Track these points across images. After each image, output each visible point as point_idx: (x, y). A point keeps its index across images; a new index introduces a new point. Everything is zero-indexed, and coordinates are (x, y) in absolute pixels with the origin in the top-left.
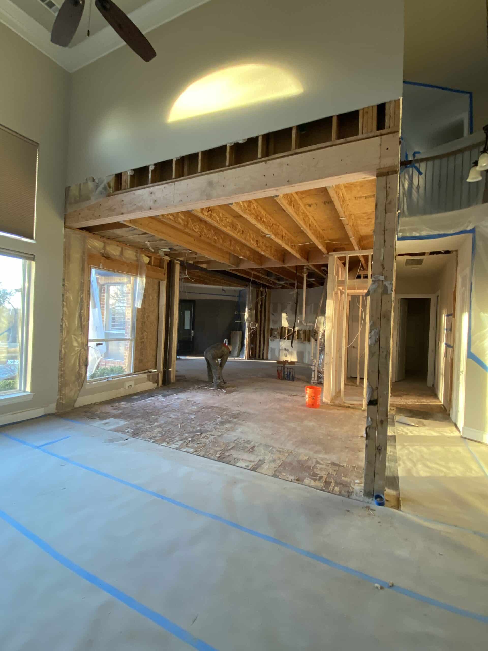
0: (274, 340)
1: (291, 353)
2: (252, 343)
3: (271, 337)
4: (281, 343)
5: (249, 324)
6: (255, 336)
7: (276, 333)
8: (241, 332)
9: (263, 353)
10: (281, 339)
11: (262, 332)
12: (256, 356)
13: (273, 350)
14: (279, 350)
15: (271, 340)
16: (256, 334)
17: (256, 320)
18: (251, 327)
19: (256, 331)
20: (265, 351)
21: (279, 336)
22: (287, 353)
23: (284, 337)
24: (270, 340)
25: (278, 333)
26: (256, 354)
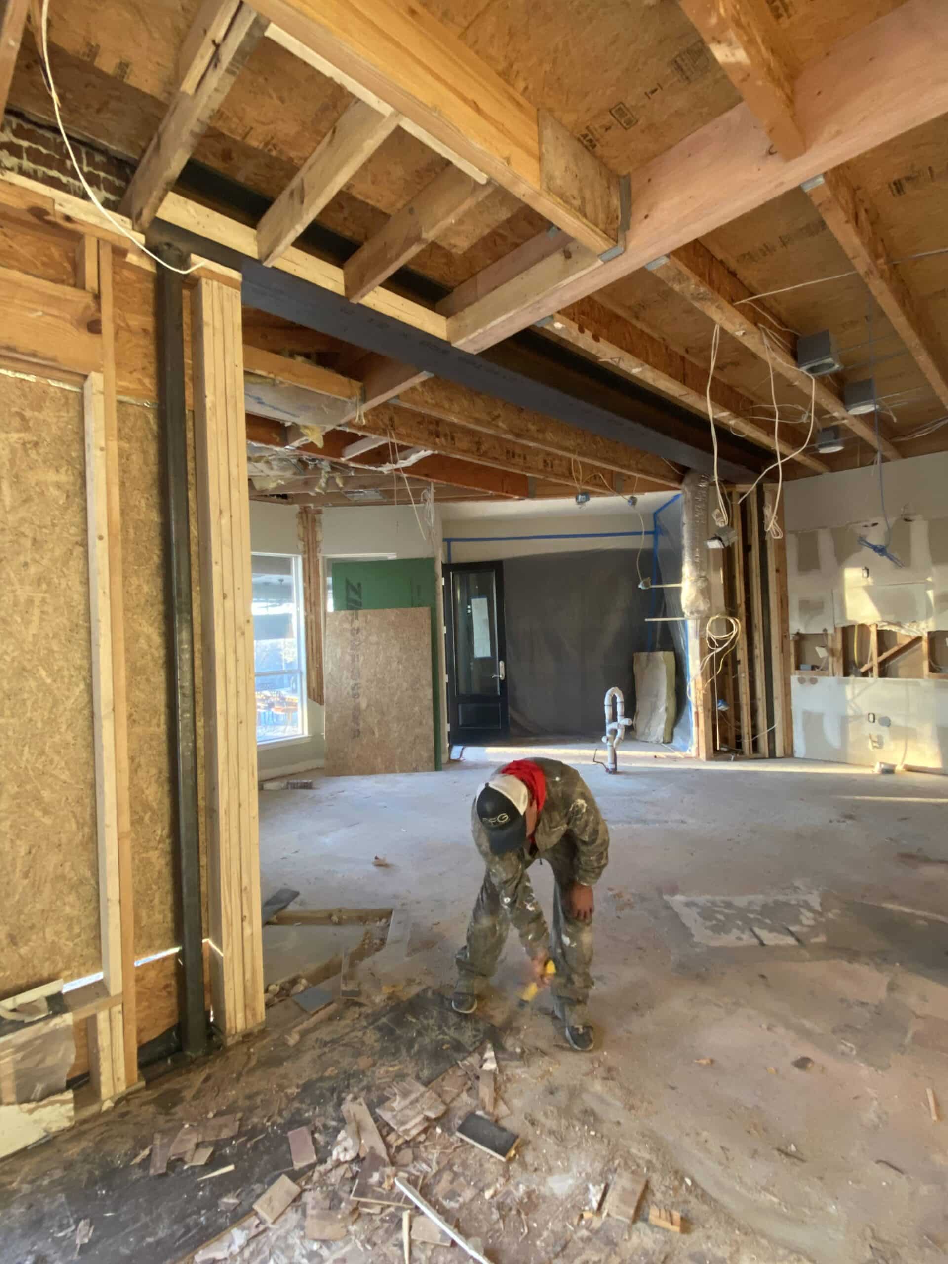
0: (813, 681)
1: (906, 734)
2: (723, 697)
3: (798, 668)
4: (849, 691)
5: (703, 625)
6: (730, 668)
7: (822, 652)
8: (670, 655)
9: (772, 735)
10: (846, 674)
11: (759, 651)
12: (739, 745)
13: (813, 721)
14: (844, 722)
15: (801, 681)
16: (736, 662)
17: (731, 608)
18: (714, 637)
19: (734, 654)
20: (778, 725)
21: (837, 665)
22: (884, 731)
23: (861, 665)
24: (794, 679)
25: (832, 652)
26: (739, 737)
